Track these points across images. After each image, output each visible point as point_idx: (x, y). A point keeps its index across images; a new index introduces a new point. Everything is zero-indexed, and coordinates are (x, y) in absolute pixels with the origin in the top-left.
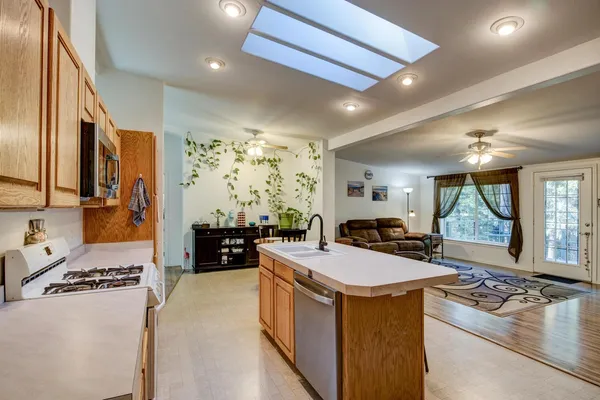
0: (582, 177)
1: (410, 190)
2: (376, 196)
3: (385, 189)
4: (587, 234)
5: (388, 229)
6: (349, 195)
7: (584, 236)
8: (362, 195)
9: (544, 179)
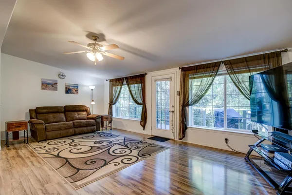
0: (171, 78)
1: (93, 88)
2: (68, 91)
3: (77, 86)
4: (173, 112)
5: (73, 113)
6: (43, 89)
7: (172, 113)
8: (56, 89)
9: (156, 80)
